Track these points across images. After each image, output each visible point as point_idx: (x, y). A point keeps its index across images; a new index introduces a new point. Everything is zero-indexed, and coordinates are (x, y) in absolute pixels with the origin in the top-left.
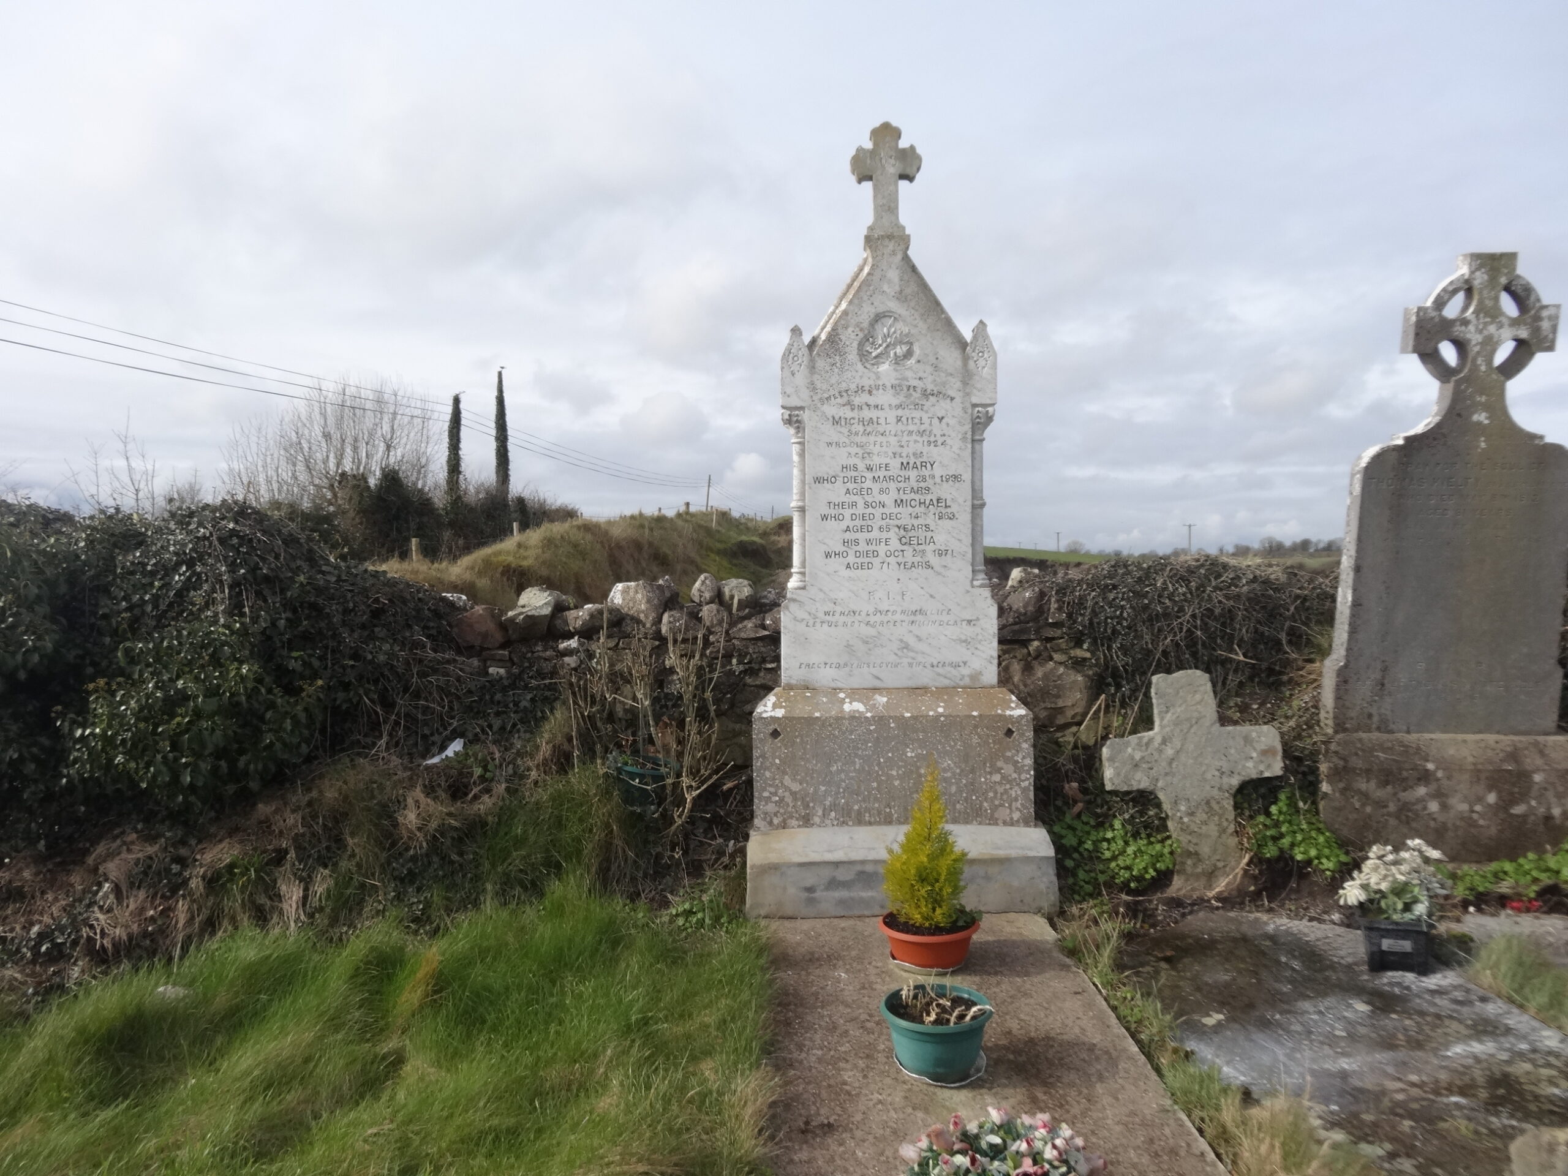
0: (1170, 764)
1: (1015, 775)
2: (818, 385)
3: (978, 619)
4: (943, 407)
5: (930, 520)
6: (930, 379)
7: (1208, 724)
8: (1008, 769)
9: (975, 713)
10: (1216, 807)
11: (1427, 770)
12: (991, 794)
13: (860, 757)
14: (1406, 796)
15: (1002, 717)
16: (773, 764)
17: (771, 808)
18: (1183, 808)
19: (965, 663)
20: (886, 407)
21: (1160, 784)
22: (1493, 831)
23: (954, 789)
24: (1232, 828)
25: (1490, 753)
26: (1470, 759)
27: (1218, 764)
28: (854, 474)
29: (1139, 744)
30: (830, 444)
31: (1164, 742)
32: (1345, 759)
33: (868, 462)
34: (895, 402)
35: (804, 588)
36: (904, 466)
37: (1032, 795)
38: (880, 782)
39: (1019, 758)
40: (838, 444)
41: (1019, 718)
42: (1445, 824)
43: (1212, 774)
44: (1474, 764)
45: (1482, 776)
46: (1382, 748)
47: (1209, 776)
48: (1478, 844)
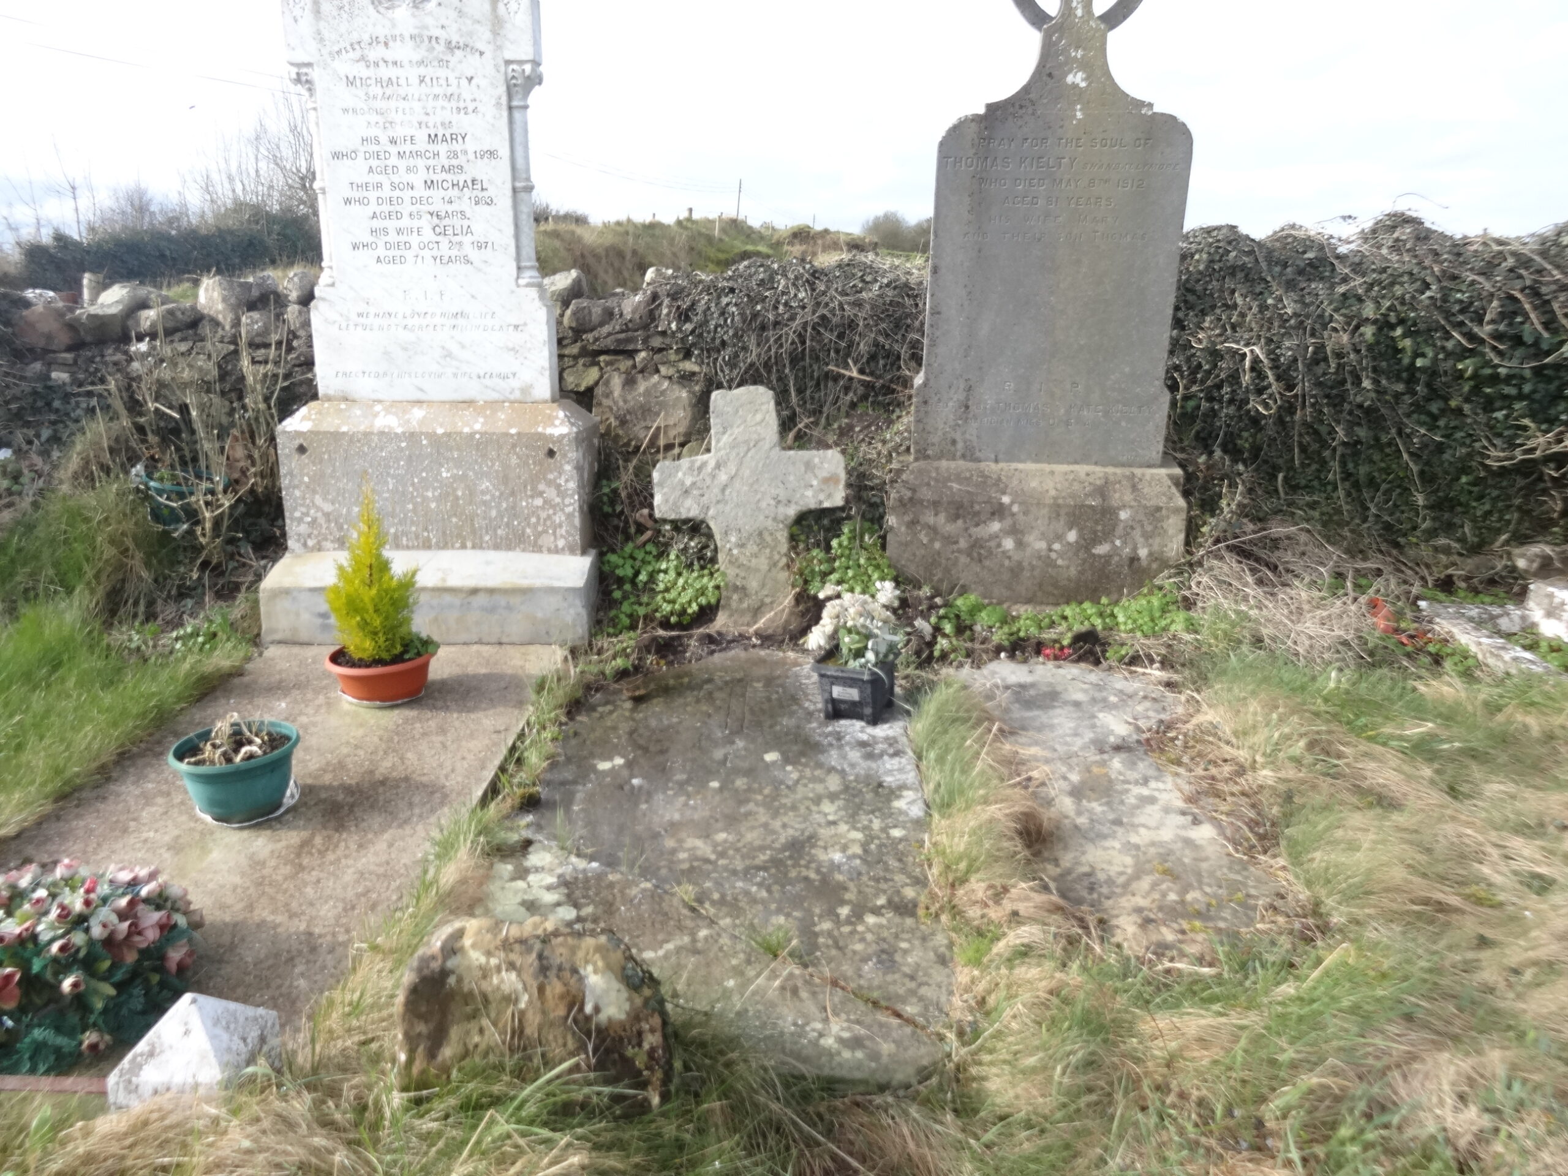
0: (723, 490)
1: (558, 500)
2: (326, 34)
3: (526, 324)
4: (470, 64)
5: (465, 205)
6: (455, 27)
7: (767, 446)
8: (551, 493)
9: (513, 431)
10: (768, 539)
11: (1001, 504)
12: (533, 520)
13: (393, 477)
14: (980, 532)
15: (541, 436)
16: (301, 482)
17: (303, 529)
18: (733, 539)
19: (514, 374)
20: (406, 63)
21: (711, 512)
22: (1073, 572)
23: (494, 513)
24: (784, 560)
25: (1076, 486)
26: (1053, 493)
27: (774, 492)
28: (374, 148)
29: (691, 468)
30: (345, 111)
31: (718, 466)
32: (914, 491)
33: (391, 133)
34: (416, 57)
35: (334, 285)
36: (432, 139)
37: (577, 521)
38: (415, 505)
39: (562, 481)
40: (354, 111)
41: (563, 436)
42: (1020, 564)
43: (767, 502)
44: (1055, 498)
45: (1063, 512)
46: (959, 478)
47: (763, 505)
48: (1055, 585)
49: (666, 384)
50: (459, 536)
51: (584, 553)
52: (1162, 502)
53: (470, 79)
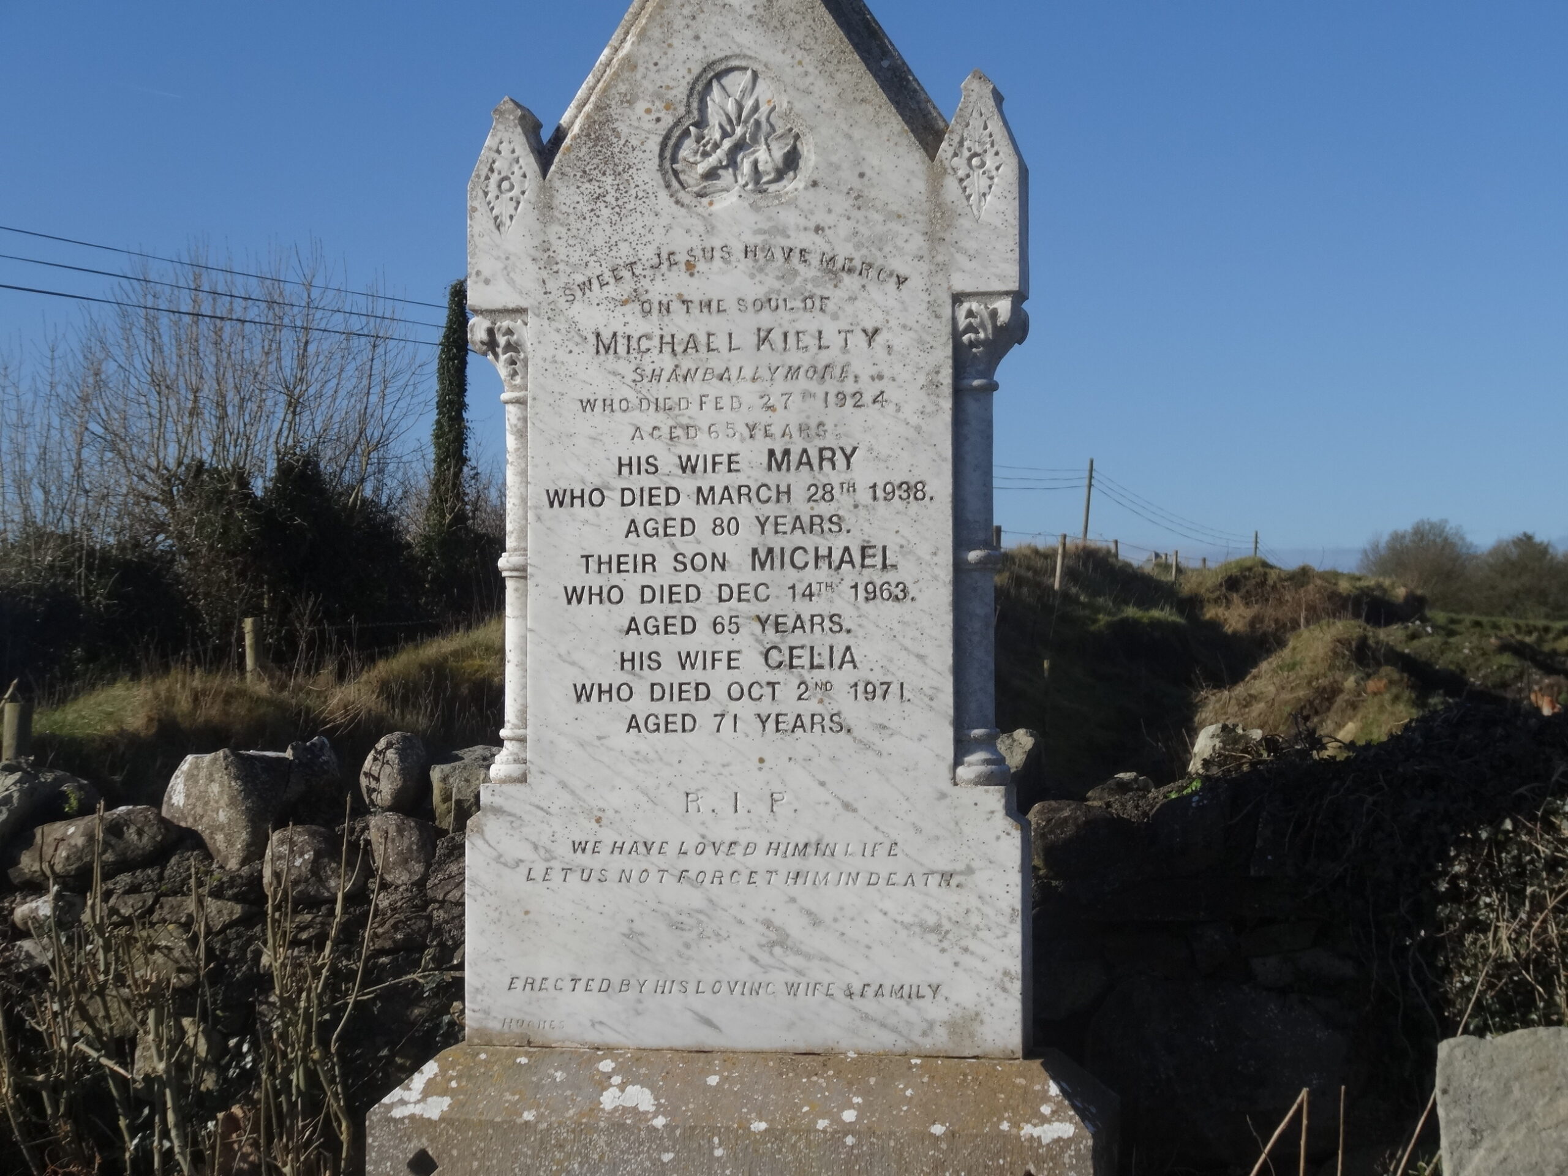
2: (562, 252)
3: (969, 871)
4: (874, 303)
5: (843, 603)
6: (844, 228)
9: (938, 1129)
15: (1007, 1145)
19: (936, 989)
20: (730, 304)
28: (647, 481)
30: (588, 405)
33: (684, 450)
34: (754, 291)
35: (523, 779)
36: (776, 460)
40: (608, 404)
41: (1062, 1146)
53: (871, 335)
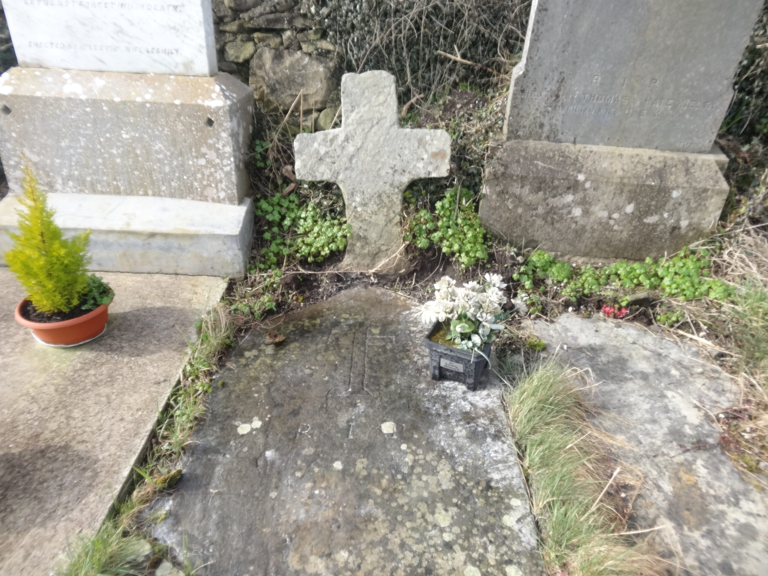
0: (351, 160)
1: (218, 161)
3: (183, 5)
7: (387, 124)
8: (212, 155)
9: (177, 102)
10: (386, 200)
11: (577, 181)
12: (199, 176)
13: (84, 136)
14: (556, 202)
15: (201, 108)
17: (19, 174)
18: (358, 199)
19: (177, 51)
21: (341, 177)
22: (625, 235)
23: (167, 169)
24: (398, 218)
25: (640, 168)
26: (620, 173)
27: (392, 162)
29: (324, 140)
31: (347, 139)
32: (506, 167)
37: (234, 178)
38: (104, 159)
39: (220, 146)
41: (219, 108)
42: (584, 227)
43: (386, 171)
44: (622, 178)
45: (626, 189)
46: (544, 157)
47: (383, 173)
48: (609, 244)
49: (307, 59)
50: (142, 185)
51: (241, 202)
52: (709, 184)
